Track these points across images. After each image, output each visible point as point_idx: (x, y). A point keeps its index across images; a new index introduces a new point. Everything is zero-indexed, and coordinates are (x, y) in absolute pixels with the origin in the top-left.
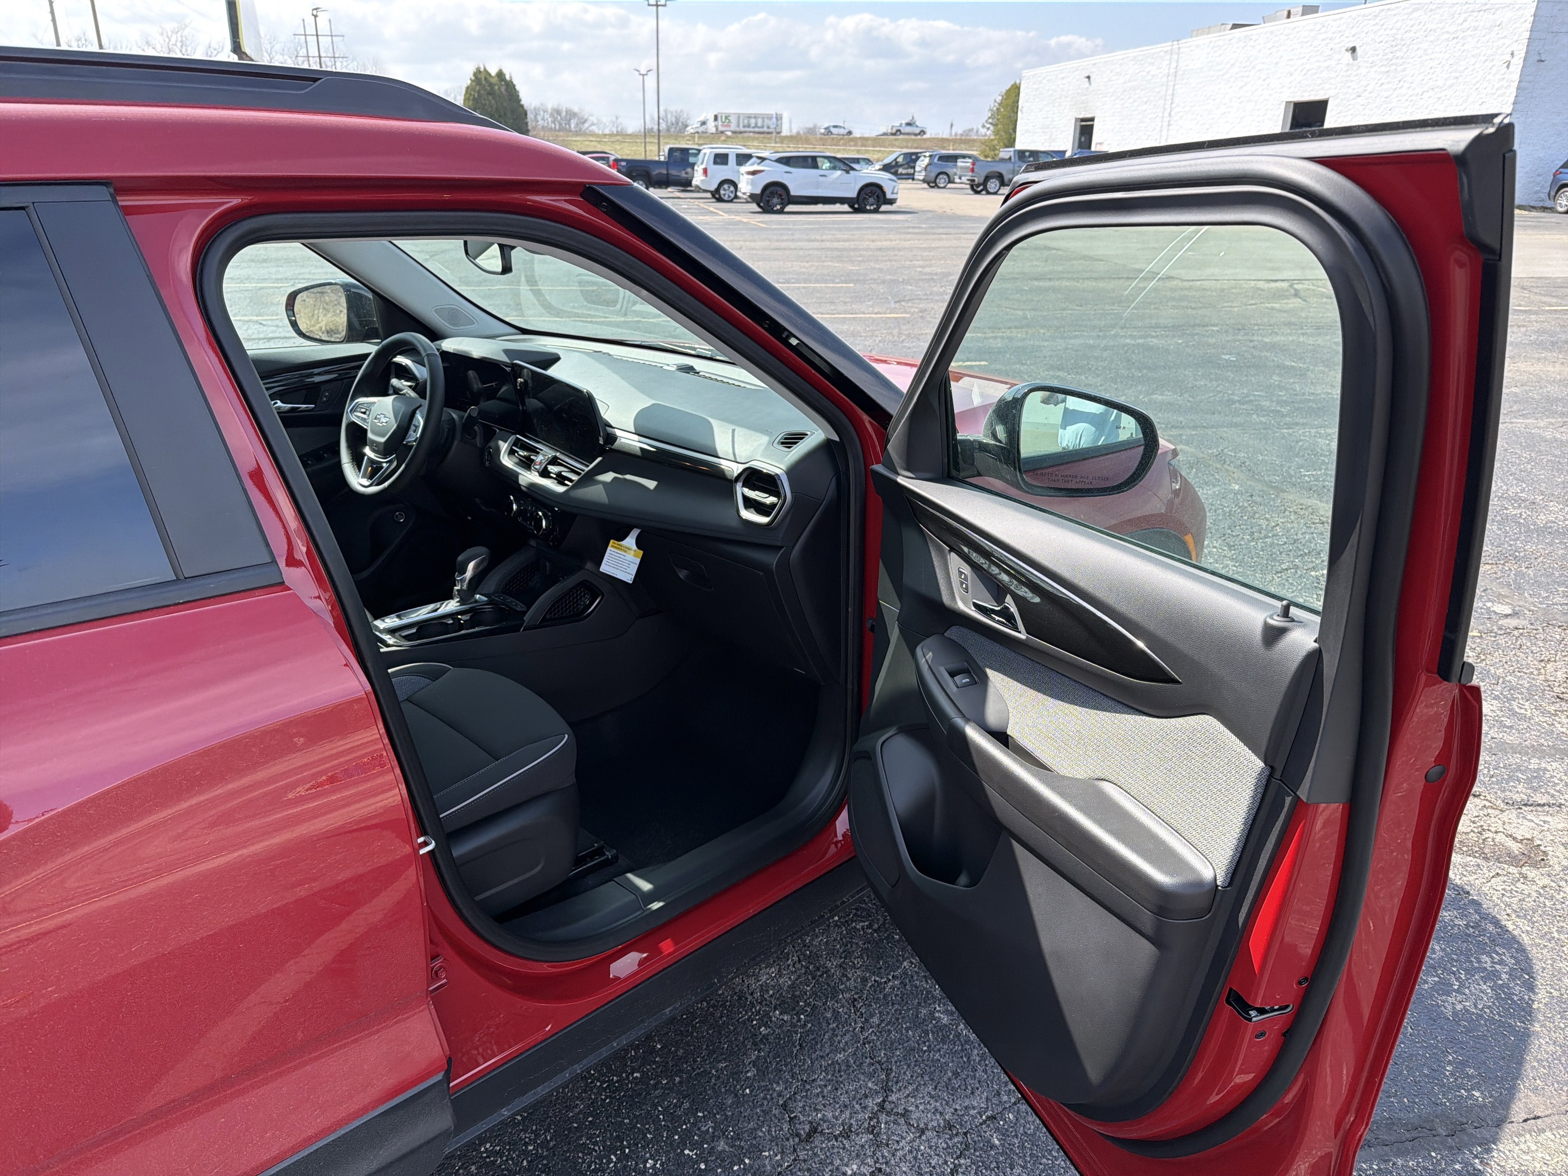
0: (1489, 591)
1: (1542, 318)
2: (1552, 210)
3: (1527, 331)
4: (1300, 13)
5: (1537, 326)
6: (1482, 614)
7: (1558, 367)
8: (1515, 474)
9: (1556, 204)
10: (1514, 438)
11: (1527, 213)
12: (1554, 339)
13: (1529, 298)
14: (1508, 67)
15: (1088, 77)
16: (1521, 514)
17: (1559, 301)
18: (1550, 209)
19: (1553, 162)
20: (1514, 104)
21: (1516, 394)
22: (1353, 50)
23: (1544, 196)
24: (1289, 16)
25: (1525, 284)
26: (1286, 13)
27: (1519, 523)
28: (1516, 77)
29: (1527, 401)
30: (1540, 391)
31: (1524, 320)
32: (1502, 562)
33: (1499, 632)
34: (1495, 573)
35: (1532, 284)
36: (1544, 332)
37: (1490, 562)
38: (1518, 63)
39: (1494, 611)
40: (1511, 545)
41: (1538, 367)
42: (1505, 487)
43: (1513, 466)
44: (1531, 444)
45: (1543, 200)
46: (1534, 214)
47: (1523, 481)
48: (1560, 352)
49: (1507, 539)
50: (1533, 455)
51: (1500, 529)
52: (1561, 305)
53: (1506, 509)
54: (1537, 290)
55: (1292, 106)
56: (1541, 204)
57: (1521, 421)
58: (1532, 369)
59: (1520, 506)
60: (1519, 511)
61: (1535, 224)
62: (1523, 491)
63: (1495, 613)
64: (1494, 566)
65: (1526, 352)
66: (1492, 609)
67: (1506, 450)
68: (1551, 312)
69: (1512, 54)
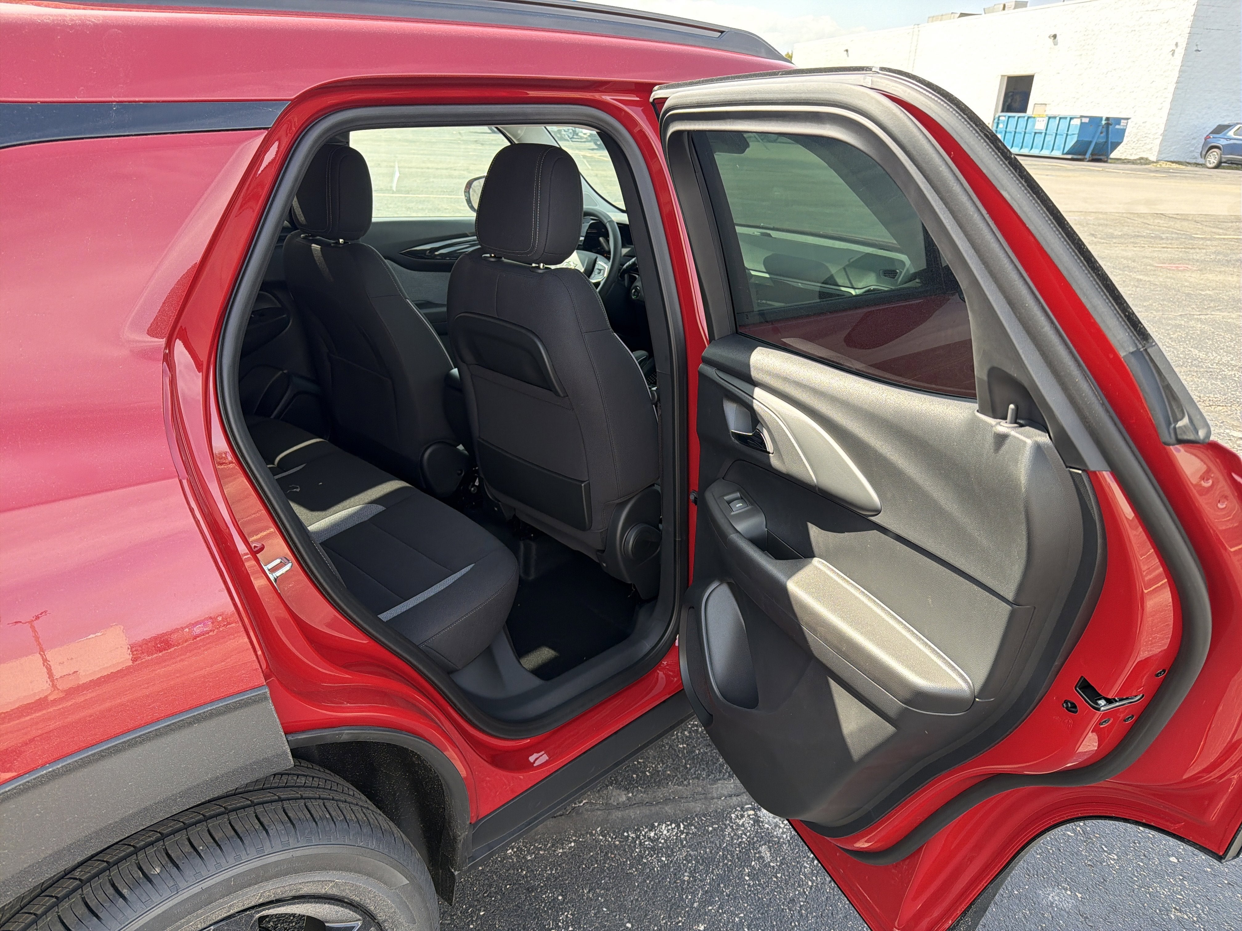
0: (1225, 423)
1: (1215, 243)
2: (1203, 165)
3: (1207, 252)
4: (1013, 7)
5: (1213, 249)
6: (1225, 437)
7: (1235, 278)
8: (1224, 348)
9: (1206, 161)
10: (1217, 325)
11: (1184, 167)
12: (1229, 258)
13: (1202, 229)
14: (1173, 55)
15: (847, 51)
16: (1234, 374)
17: (1225, 232)
18: (1201, 165)
19: (1204, 128)
20: (1177, 83)
21: (1210, 296)
22: (1055, 36)
23: (1197, 155)
24: (1004, 9)
25: (1197, 219)
26: (1002, 6)
27: (1235, 380)
28: (1179, 63)
29: (1219, 301)
30: (1227, 294)
31: (1203, 244)
32: (1229, 405)
33: (1239, 448)
34: (1227, 412)
35: (1202, 219)
36: (1219, 253)
37: (1221, 405)
38: (1180, 52)
39: (1232, 435)
40: (1233, 394)
41: (1221, 277)
42: (1219, 357)
43: (1221, 343)
44: (1230, 329)
45: (1196, 158)
46: (1189, 168)
47: (1230, 353)
48: (1234, 267)
49: (1229, 390)
50: (1233, 336)
51: (1222, 384)
52: (1226, 235)
53: (1223, 371)
54: (1207, 224)
55: (1006, 78)
56: (1194, 161)
57: (1218, 313)
58: (1217, 279)
59: (1232, 370)
60: (1233, 373)
61: (1193, 175)
62: (1232, 360)
63: (1233, 437)
64: (1225, 407)
65: (1210, 267)
66: (1230, 434)
67: (1213, 333)
68: (1220, 239)
69: (1177, 45)
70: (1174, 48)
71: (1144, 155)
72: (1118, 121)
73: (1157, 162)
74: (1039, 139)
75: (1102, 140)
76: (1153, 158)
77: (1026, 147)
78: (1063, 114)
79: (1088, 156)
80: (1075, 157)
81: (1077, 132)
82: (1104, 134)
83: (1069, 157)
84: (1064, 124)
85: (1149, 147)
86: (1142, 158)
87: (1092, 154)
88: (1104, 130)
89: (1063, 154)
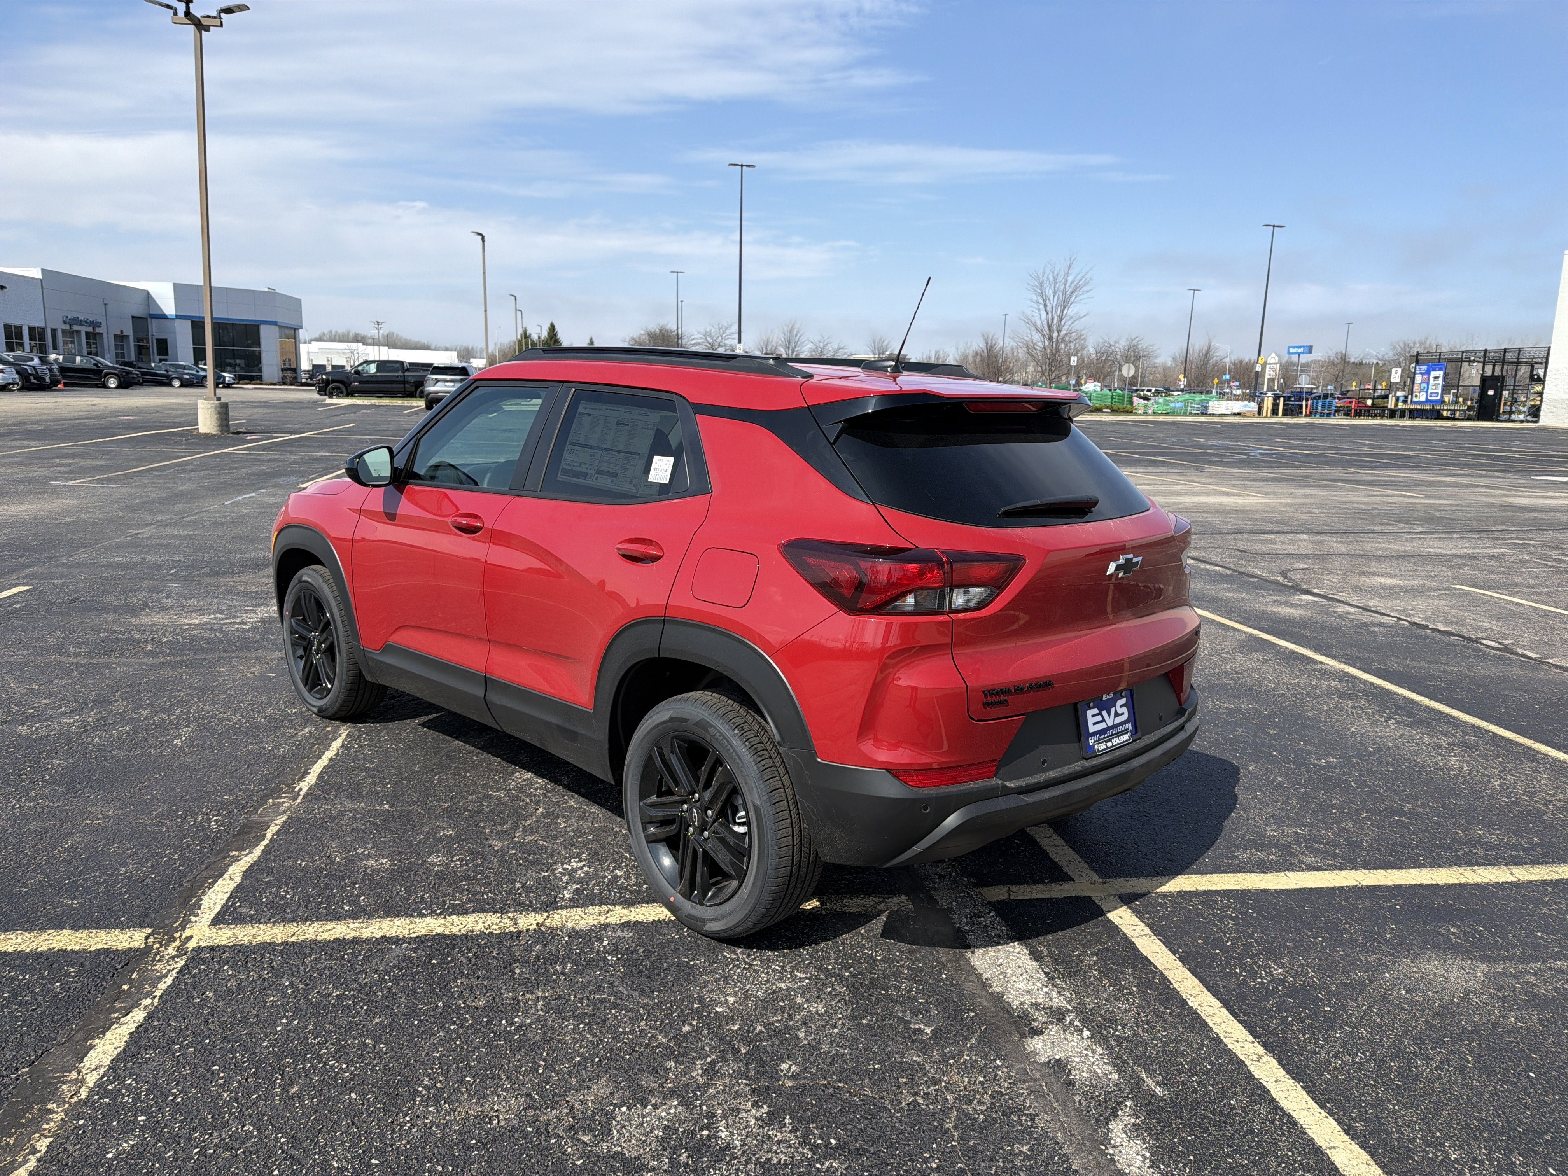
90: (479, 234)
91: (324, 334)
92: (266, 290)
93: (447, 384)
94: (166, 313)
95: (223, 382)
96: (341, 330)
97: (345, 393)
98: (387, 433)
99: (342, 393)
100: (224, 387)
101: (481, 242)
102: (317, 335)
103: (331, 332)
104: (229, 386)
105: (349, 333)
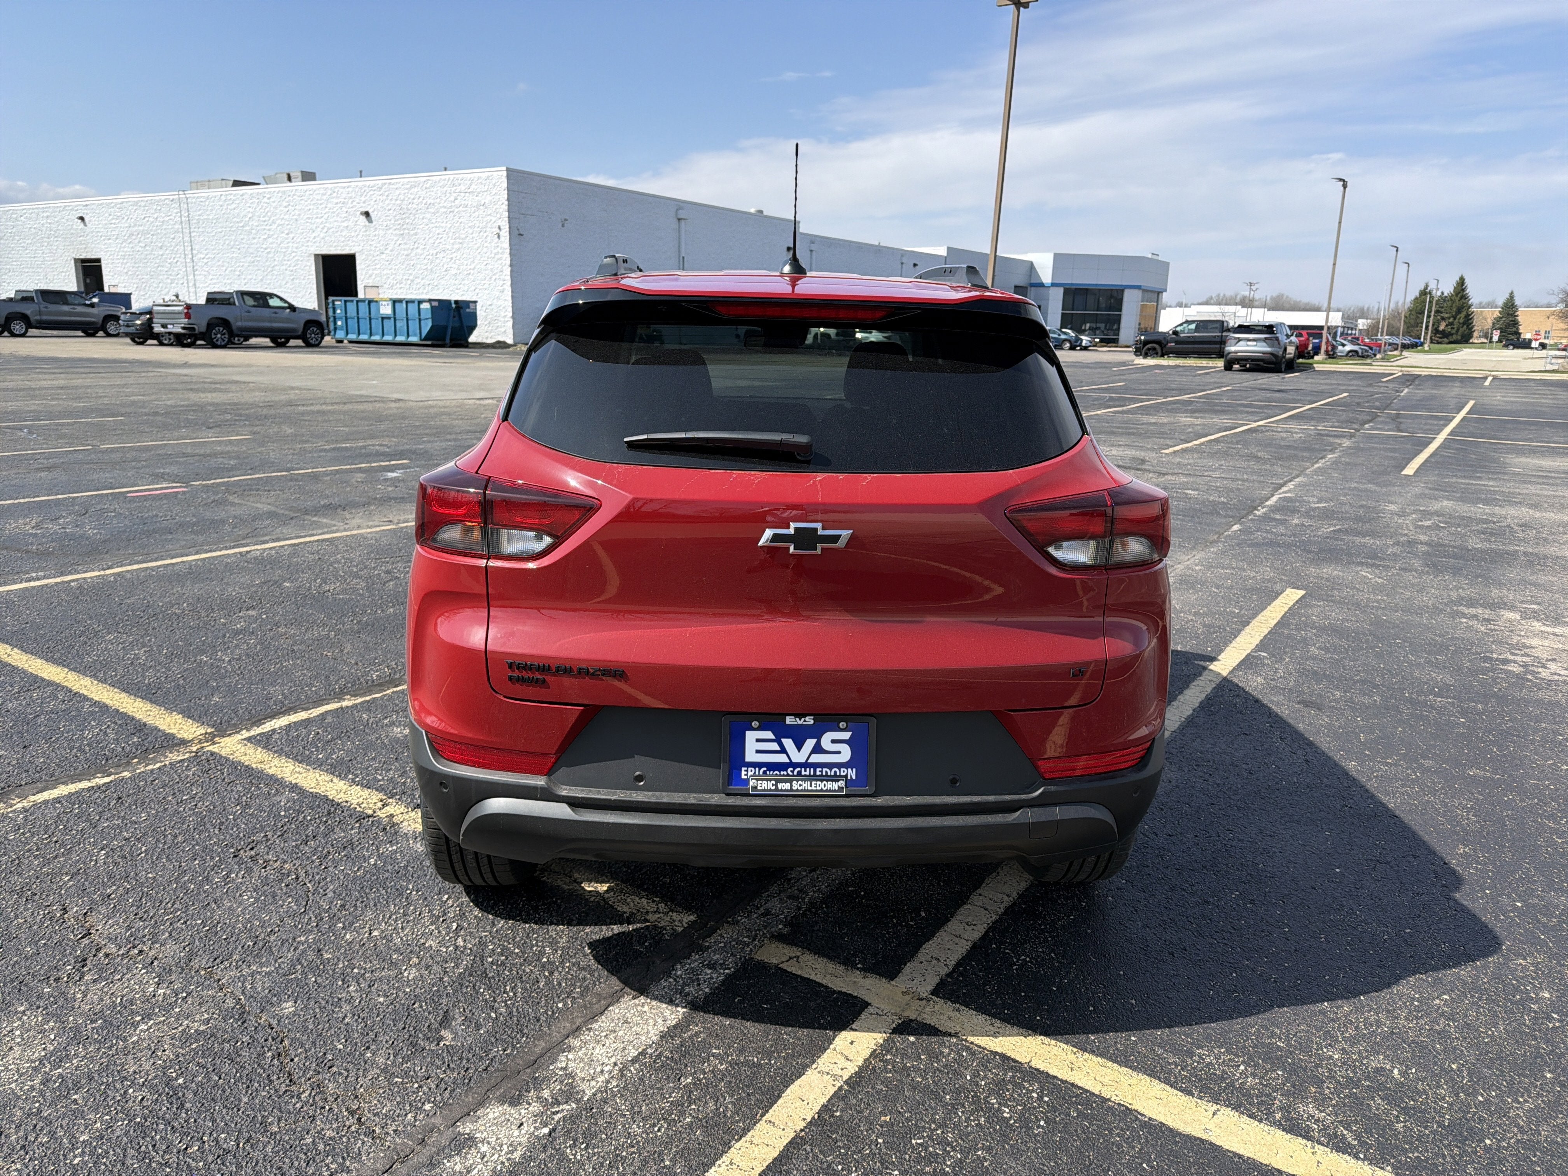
4: (301, 178)
14: (499, 237)
15: (82, 218)
22: (367, 214)
24: (289, 179)
26: (286, 176)
28: (507, 247)
38: (505, 236)
55: (320, 260)
69: (499, 228)
70: (498, 231)
71: (501, 338)
72: (467, 303)
73: (515, 345)
74: (389, 325)
75: (457, 324)
76: (510, 341)
77: (377, 334)
78: (409, 297)
79: (448, 341)
80: (435, 342)
81: (430, 316)
82: (456, 319)
83: (429, 343)
84: (412, 309)
85: (503, 330)
86: (499, 342)
87: (451, 340)
88: (456, 314)
89: (421, 340)
90: (1340, 180)
91: (1211, 298)
92: (1150, 256)
93: (1250, 343)
94: (1044, 281)
95: (1080, 345)
96: (1229, 293)
97: (1160, 354)
98: (1140, 392)
99: (1157, 354)
100: (1081, 349)
101: (1342, 188)
102: (1204, 299)
103: (1218, 295)
104: (1085, 348)
105: (1236, 296)
